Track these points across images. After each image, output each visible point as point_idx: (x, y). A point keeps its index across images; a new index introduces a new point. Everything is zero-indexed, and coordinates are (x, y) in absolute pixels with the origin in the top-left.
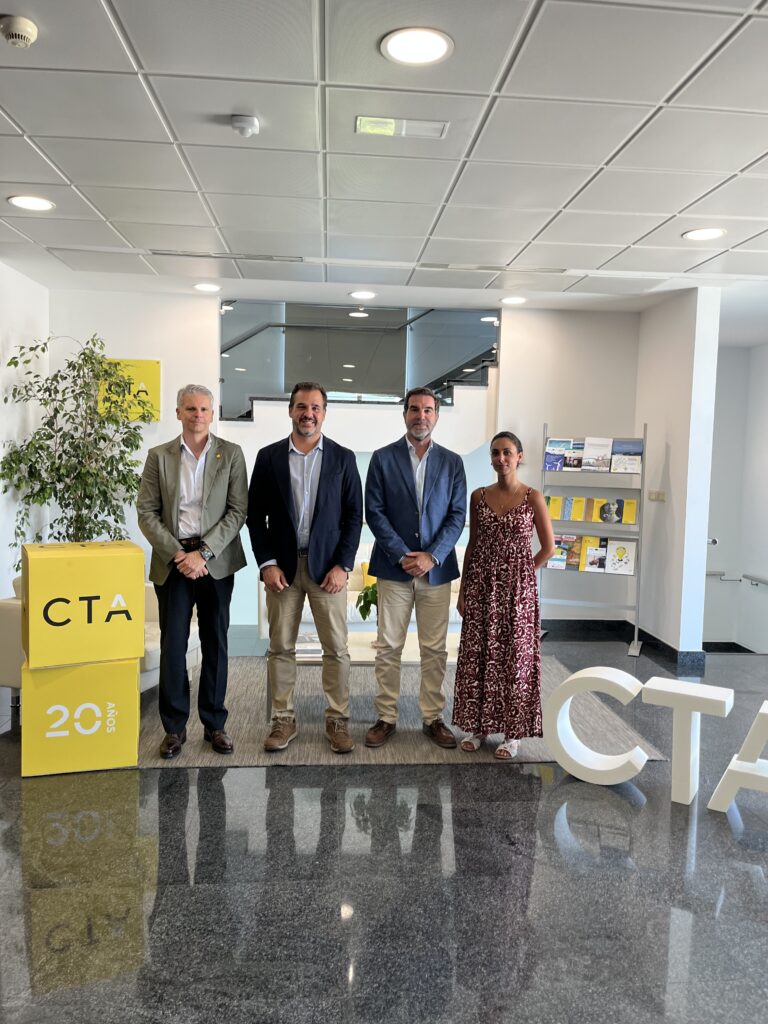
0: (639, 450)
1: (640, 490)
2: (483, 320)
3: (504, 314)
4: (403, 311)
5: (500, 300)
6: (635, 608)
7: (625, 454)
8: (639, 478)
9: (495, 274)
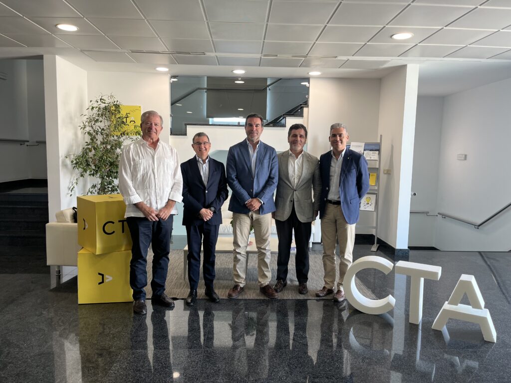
0: (377, 148)
1: (378, 169)
2: (302, 83)
3: (311, 81)
4: (265, 79)
5: (308, 73)
6: (376, 228)
7: (371, 150)
8: (378, 163)
9: (302, 59)
